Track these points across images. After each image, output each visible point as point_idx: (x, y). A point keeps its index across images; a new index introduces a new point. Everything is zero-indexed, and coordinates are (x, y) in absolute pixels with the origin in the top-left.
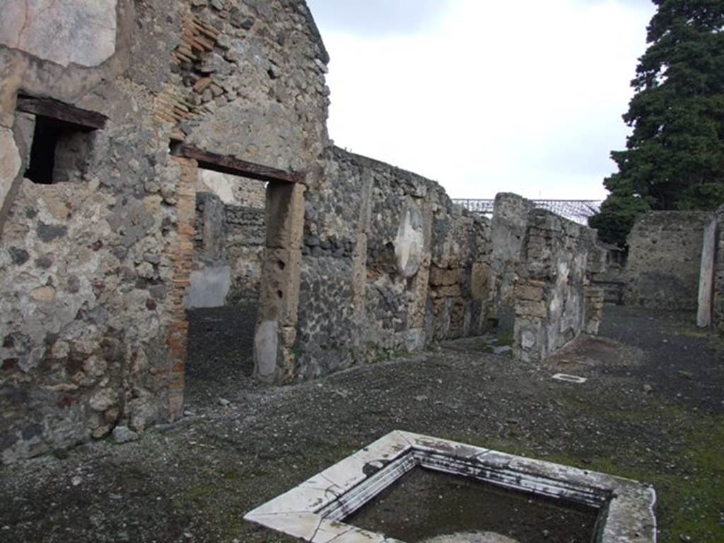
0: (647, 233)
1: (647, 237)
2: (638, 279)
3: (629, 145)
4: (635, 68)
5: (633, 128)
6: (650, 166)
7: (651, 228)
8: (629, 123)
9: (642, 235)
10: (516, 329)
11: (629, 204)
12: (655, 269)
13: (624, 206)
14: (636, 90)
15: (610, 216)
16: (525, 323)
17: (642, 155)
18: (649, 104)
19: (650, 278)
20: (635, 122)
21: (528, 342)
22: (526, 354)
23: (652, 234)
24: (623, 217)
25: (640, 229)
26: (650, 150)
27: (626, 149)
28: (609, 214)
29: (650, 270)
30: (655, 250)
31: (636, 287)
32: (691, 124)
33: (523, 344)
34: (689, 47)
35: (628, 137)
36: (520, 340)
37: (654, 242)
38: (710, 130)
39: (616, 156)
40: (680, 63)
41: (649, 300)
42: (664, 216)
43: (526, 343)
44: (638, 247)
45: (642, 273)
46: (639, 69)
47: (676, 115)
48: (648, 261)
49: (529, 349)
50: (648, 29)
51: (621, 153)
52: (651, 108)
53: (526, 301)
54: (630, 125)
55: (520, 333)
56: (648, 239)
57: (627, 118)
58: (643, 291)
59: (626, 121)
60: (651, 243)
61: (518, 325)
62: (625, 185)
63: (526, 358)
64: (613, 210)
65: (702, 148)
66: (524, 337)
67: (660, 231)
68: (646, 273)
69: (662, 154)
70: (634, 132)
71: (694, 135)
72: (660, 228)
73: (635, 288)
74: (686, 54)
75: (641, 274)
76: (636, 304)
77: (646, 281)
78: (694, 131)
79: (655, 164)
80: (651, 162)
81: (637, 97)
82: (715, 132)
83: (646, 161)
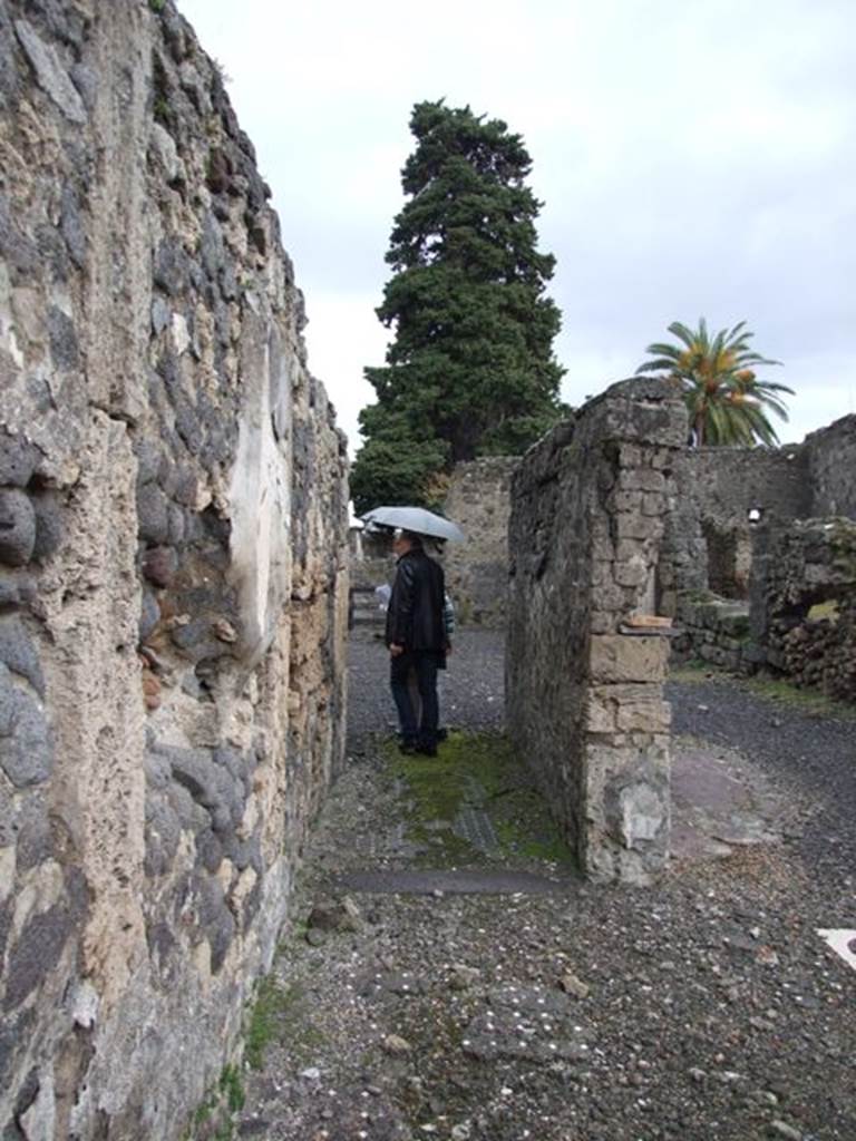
0: (477, 496)
1: (477, 503)
2: (467, 577)
3: (390, 358)
4: (391, 232)
5: (395, 331)
6: (435, 391)
7: (484, 487)
8: (386, 322)
9: (469, 501)
10: (594, 783)
11: (406, 453)
12: (495, 557)
13: (400, 456)
14: (394, 269)
15: (381, 475)
16: (624, 758)
17: (419, 373)
18: (423, 289)
19: (487, 574)
20: (395, 322)
21: (642, 820)
22: (637, 860)
23: (485, 498)
24: (402, 476)
25: (465, 489)
26: (432, 364)
27: (388, 365)
28: (377, 470)
29: (488, 560)
30: (493, 525)
31: (466, 592)
32: (490, 324)
33: (627, 829)
34: (478, 202)
35: (389, 345)
36: (615, 821)
37: (491, 512)
38: (515, 336)
39: (373, 375)
40: (465, 228)
41: (491, 613)
42: (502, 466)
43: (636, 826)
44: (464, 522)
45: (475, 567)
46: (396, 237)
47: (467, 310)
48: (483, 544)
49: (648, 842)
50: (404, 173)
51: (380, 370)
52: (427, 296)
53: (621, 687)
54: (388, 326)
55: (612, 795)
56: (480, 507)
57: (384, 314)
58: (478, 598)
59: (381, 319)
60: (485, 515)
61: (598, 769)
62: (396, 424)
63: (634, 873)
64: (380, 464)
65: (511, 361)
66: (627, 806)
67: (498, 492)
68: (482, 567)
69: (452, 371)
70: (397, 335)
71: (494, 343)
72: (498, 486)
73: (464, 594)
74: (472, 211)
75: (471, 569)
76: (469, 621)
77: (482, 580)
78: (493, 336)
79: (442, 387)
80: (436, 384)
81: (398, 279)
82: (522, 338)
83: (426, 383)
